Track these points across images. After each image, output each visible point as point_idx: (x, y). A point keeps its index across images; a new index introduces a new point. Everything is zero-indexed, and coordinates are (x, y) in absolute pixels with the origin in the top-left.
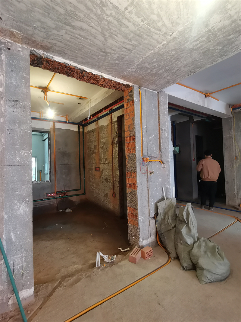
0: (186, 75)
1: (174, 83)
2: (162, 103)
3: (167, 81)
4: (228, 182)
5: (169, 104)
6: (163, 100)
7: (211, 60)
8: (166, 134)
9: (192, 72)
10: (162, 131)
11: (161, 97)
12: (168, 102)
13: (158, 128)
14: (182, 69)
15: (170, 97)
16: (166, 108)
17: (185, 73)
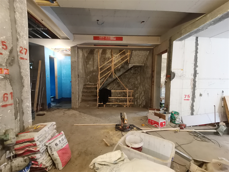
4: (73, 93)
8: (25, 42)
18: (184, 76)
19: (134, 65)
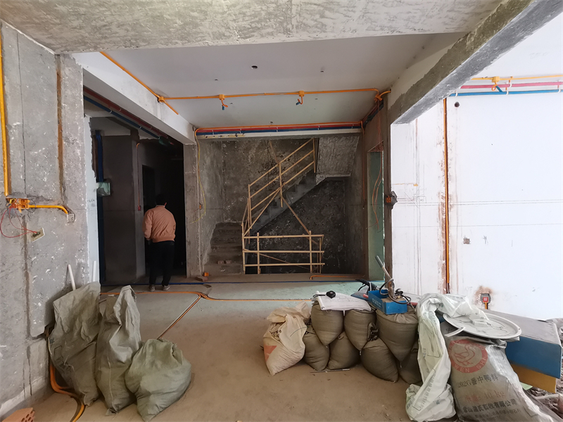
0: (121, 44)
1: (96, 48)
2: (67, 82)
3: (80, 37)
5: (86, 89)
6: (72, 77)
7: (166, 37)
8: (78, 151)
9: (132, 44)
10: (68, 142)
11: (67, 69)
12: (82, 84)
13: (57, 134)
14: (114, 28)
15: (87, 75)
16: (77, 95)
17: (119, 39)
18: (421, 198)
19: (327, 176)
